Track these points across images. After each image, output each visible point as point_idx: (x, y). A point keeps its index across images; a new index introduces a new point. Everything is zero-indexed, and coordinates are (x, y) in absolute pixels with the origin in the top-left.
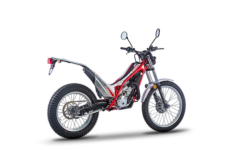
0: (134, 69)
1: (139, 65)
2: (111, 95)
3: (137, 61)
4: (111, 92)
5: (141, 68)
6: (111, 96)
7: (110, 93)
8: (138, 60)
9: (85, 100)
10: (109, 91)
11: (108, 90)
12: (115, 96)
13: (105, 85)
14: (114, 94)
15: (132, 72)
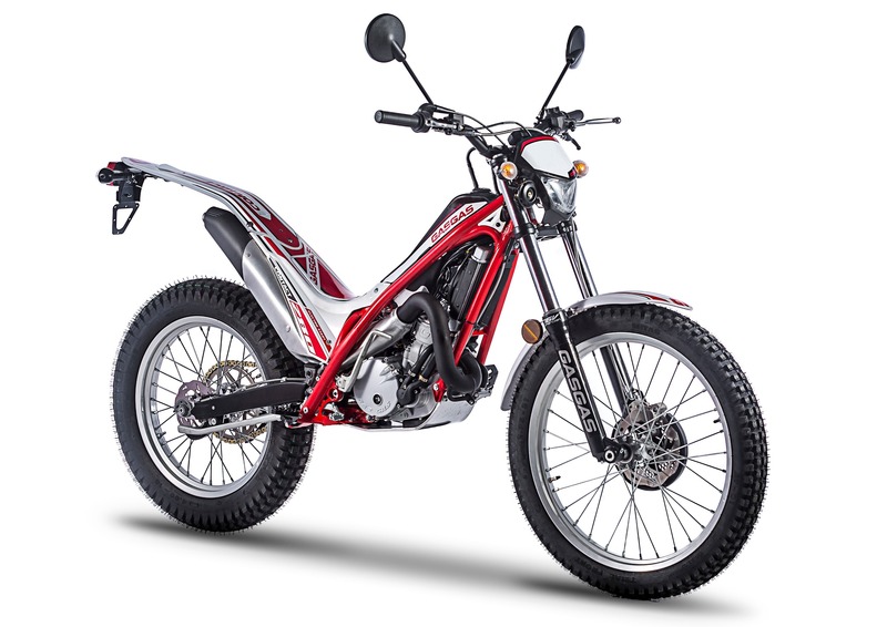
0: (442, 226)
1: (477, 206)
2: (312, 349)
6: (310, 352)
7: (308, 340)
10: (305, 330)
11: (302, 321)
12: (328, 355)
13: (292, 298)
14: (329, 348)
15: (429, 243)
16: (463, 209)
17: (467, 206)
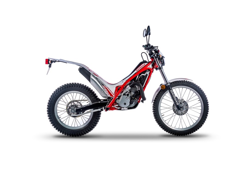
0: (139, 68)
1: (146, 64)
2: (109, 95)
3: (144, 60)
4: (109, 92)
5: (148, 67)
8: (146, 59)
9: (86, 99)
10: (107, 91)
11: (106, 90)
12: (114, 96)
13: (103, 85)
14: (113, 94)
15: (136, 72)
16: (143, 64)
17: (144, 64)
